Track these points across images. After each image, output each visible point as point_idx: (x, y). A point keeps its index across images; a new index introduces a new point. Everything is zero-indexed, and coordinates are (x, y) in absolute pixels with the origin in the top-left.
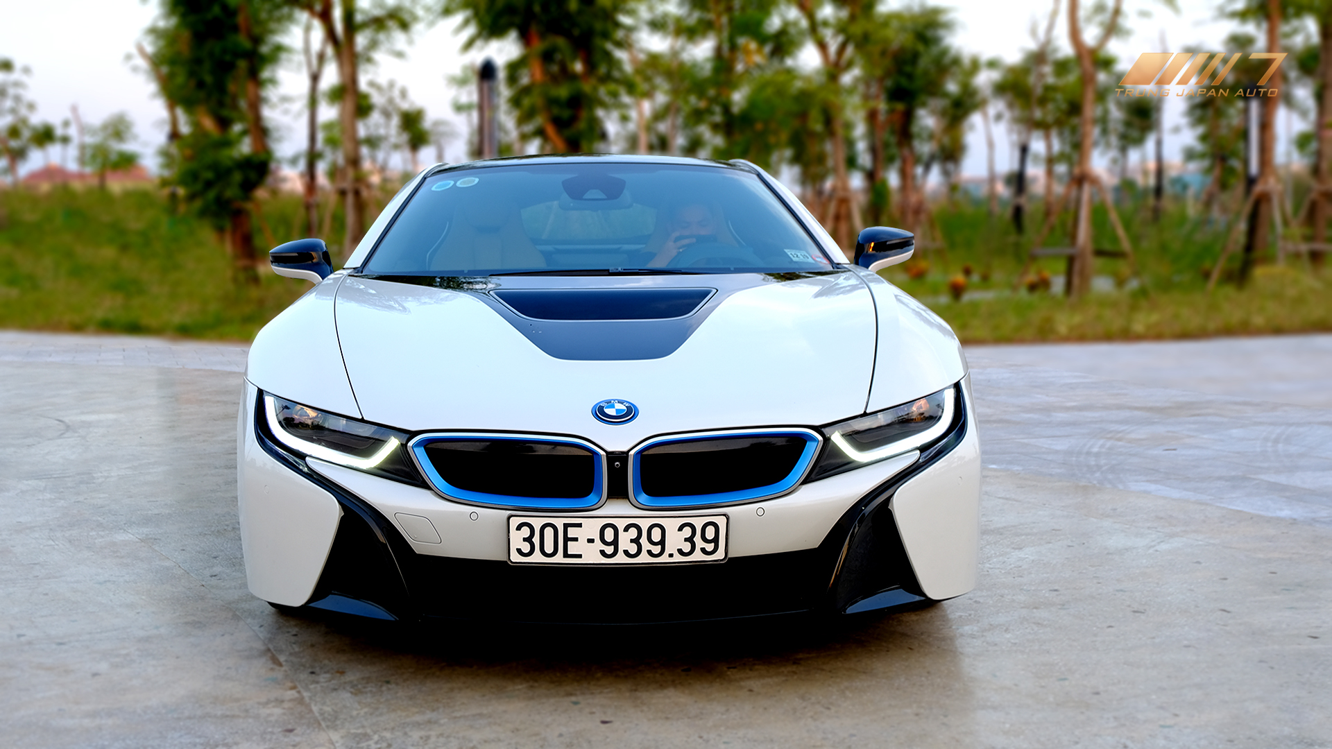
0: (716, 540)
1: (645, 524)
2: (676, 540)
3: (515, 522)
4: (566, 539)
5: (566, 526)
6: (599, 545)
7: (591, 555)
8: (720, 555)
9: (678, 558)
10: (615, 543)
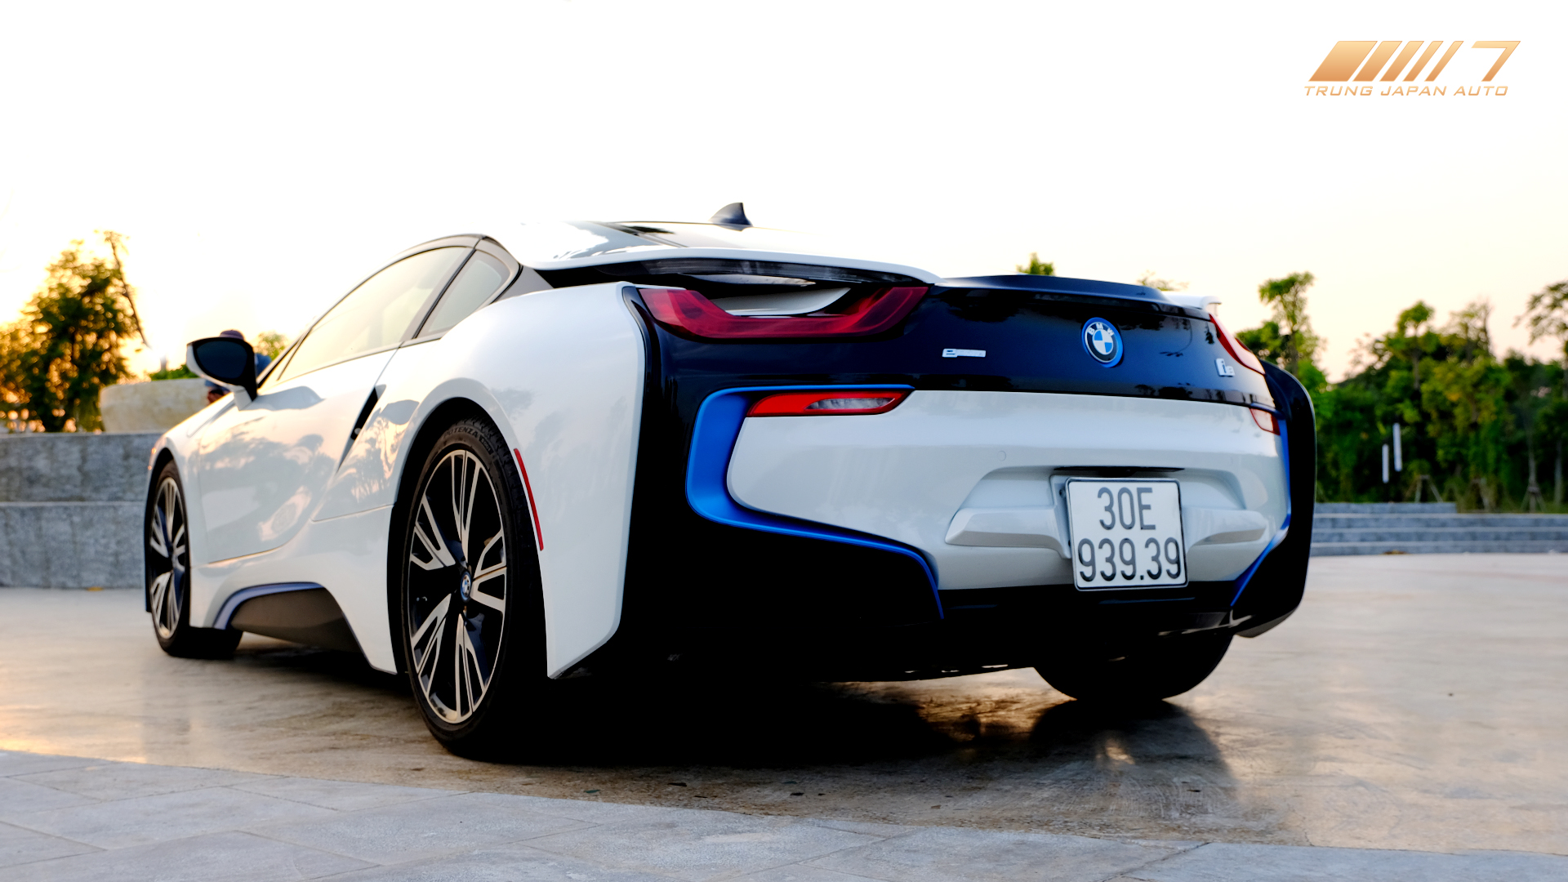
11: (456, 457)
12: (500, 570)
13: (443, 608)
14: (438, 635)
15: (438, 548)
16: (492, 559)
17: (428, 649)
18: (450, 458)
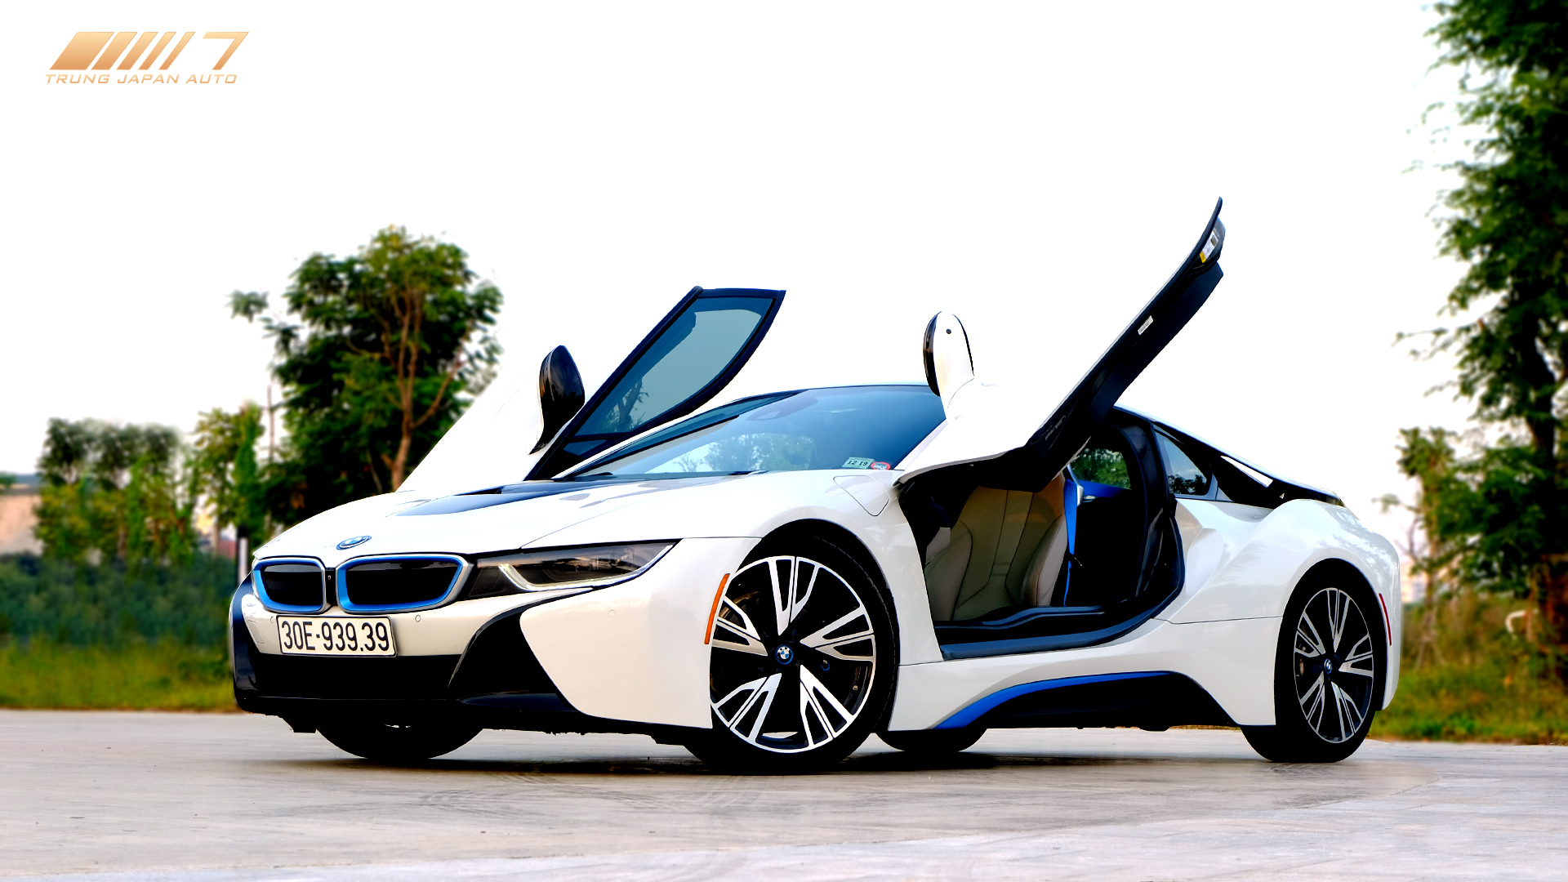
0: (385, 638)
1: (344, 622)
2: (363, 638)
3: (281, 620)
4: (306, 635)
5: (305, 623)
6: (322, 640)
7: (319, 648)
8: (391, 652)
9: (366, 652)
10: (330, 638)
11: (1330, 591)
12: (1368, 655)
13: (1321, 680)
14: (1322, 694)
15: (1317, 644)
16: (1362, 649)
17: (1315, 705)
18: (1326, 592)
